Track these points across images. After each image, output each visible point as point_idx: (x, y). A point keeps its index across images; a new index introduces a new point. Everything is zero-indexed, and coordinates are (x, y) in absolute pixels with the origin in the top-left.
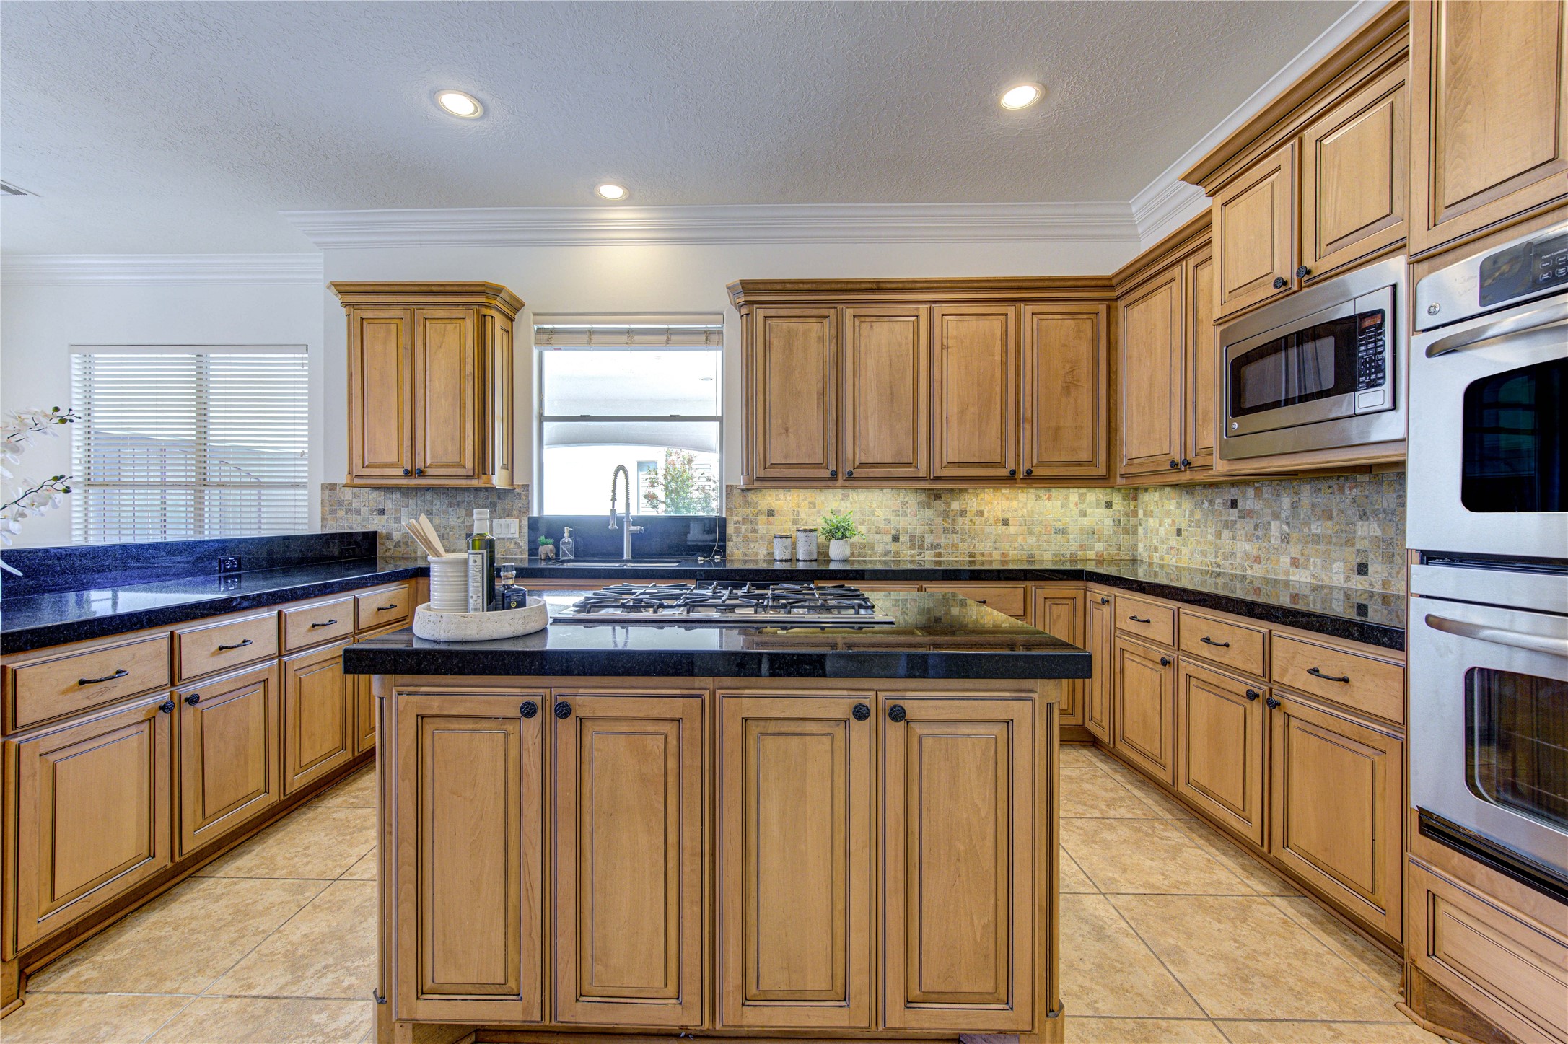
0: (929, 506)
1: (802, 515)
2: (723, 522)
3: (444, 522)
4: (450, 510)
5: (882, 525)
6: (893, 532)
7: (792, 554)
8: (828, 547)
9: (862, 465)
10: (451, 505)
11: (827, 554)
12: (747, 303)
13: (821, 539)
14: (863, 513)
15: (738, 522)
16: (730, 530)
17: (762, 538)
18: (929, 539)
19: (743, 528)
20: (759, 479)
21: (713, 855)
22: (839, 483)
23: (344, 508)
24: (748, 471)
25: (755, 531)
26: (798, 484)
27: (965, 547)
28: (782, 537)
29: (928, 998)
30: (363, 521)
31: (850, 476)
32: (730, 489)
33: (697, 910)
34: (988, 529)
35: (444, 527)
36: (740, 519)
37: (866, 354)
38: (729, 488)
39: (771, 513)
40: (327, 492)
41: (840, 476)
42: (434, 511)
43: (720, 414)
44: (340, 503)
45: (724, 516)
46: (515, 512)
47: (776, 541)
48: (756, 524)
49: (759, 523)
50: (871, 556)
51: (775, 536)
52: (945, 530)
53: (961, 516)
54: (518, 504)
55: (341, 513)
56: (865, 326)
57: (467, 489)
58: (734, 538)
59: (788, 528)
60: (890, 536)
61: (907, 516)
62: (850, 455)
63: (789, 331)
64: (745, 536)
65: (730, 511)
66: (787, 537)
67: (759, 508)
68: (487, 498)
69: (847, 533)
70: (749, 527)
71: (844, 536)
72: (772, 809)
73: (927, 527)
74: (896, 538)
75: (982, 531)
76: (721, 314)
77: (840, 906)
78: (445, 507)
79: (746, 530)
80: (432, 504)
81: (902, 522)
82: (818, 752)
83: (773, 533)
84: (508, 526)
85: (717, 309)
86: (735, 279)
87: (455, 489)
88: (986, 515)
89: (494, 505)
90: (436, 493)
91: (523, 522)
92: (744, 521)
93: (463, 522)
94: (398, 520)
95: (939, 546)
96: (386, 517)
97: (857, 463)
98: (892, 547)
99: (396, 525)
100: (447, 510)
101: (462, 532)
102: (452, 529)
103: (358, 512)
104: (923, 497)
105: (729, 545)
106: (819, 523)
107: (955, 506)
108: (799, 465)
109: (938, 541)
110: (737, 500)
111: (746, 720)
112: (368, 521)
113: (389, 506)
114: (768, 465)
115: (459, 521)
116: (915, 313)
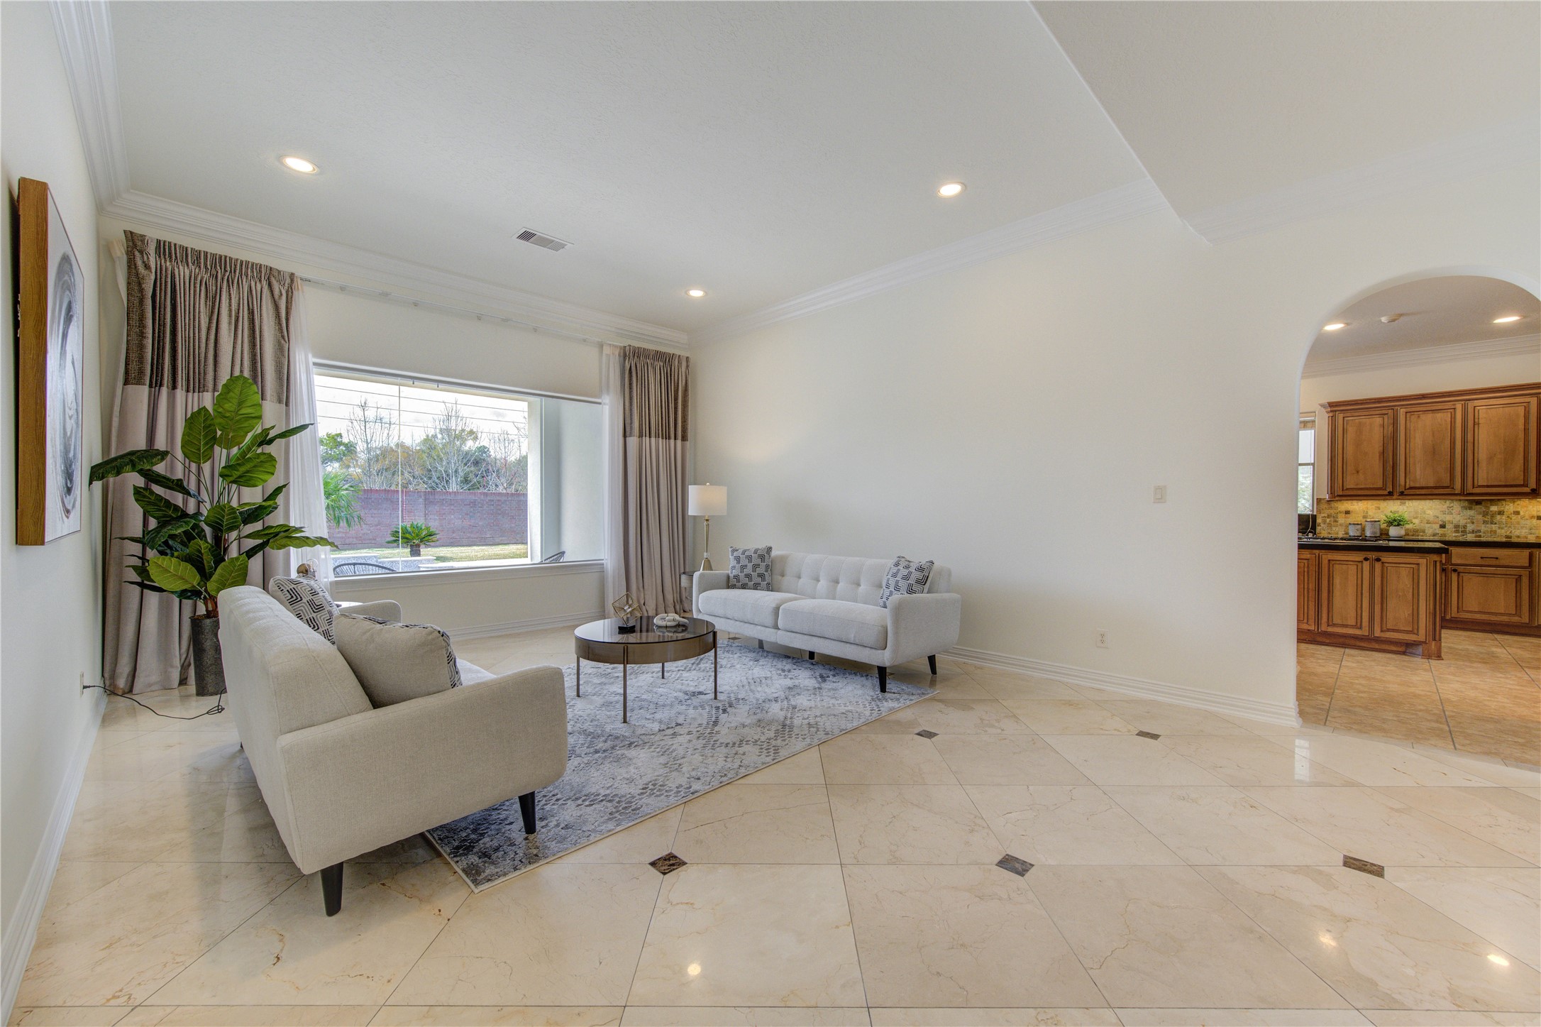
0: (1470, 508)
1: (1370, 513)
2: (1314, 517)
5: (1431, 519)
6: (1441, 523)
7: (1361, 533)
8: (1388, 530)
9: (1411, 488)
11: (1387, 534)
12: (1331, 411)
13: (1384, 526)
14: (1416, 512)
15: (1325, 517)
16: (1319, 520)
17: (1341, 525)
18: (1470, 527)
19: (1328, 520)
20: (1338, 496)
21: (1318, 592)
22: (1394, 497)
24: (1332, 491)
25: (1336, 521)
26: (1365, 498)
27: (1503, 532)
28: (1354, 524)
29: (1388, 630)
31: (1402, 494)
32: (1319, 501)
33: (1314, 603)
34: (1523, 522)
36: (1326, 515)
37: (1415, 430)
39: (1347, 512)
41: (1395, 493)
43: (1313, 462)
45: (1315, 513)
47: (1350, 526)
48: (1338, 518)
50: (1422, 536)
51: (1350, 524)
52: (1485, 522)
53: (1499, 514)
56: (1414, 418)
58: (1322, 525)
59: (1360, 519)
60: (1439, 525)
61: (1452, 514)
62: (1402, 483)
63: (1360, 423)
65: (1319, 511)
66: (1358, 524)
67: (1339, 510)
69: (1401, 523)
70: (1332, 519)
71: (1398, 525)
72: (1337, 581)
73: (1469, 520)
74: (1443, 526)
75: (1518, 523)
76: (1315, 412)
77: (1359, 606)
79: (1330, 521)
81: (1448, 518)
82: (1353, 568)
83: (1348, 523)
85: (1312, 410)
86: (1325, 401)
88: (1522, 513)
92: (1329, 516)
95: (1480, 531)
97: (1407, 487)
98: (1441, 531)
104: (1466, 504)
105: (1318, 529)
106: (1383, 518)
107: (1494, 508)
108: (1367, 489)
109: (1479, 528)
110: (1324, 506)
111: (1329, 560)
114: (1345, 488)
116: (1453, 407)
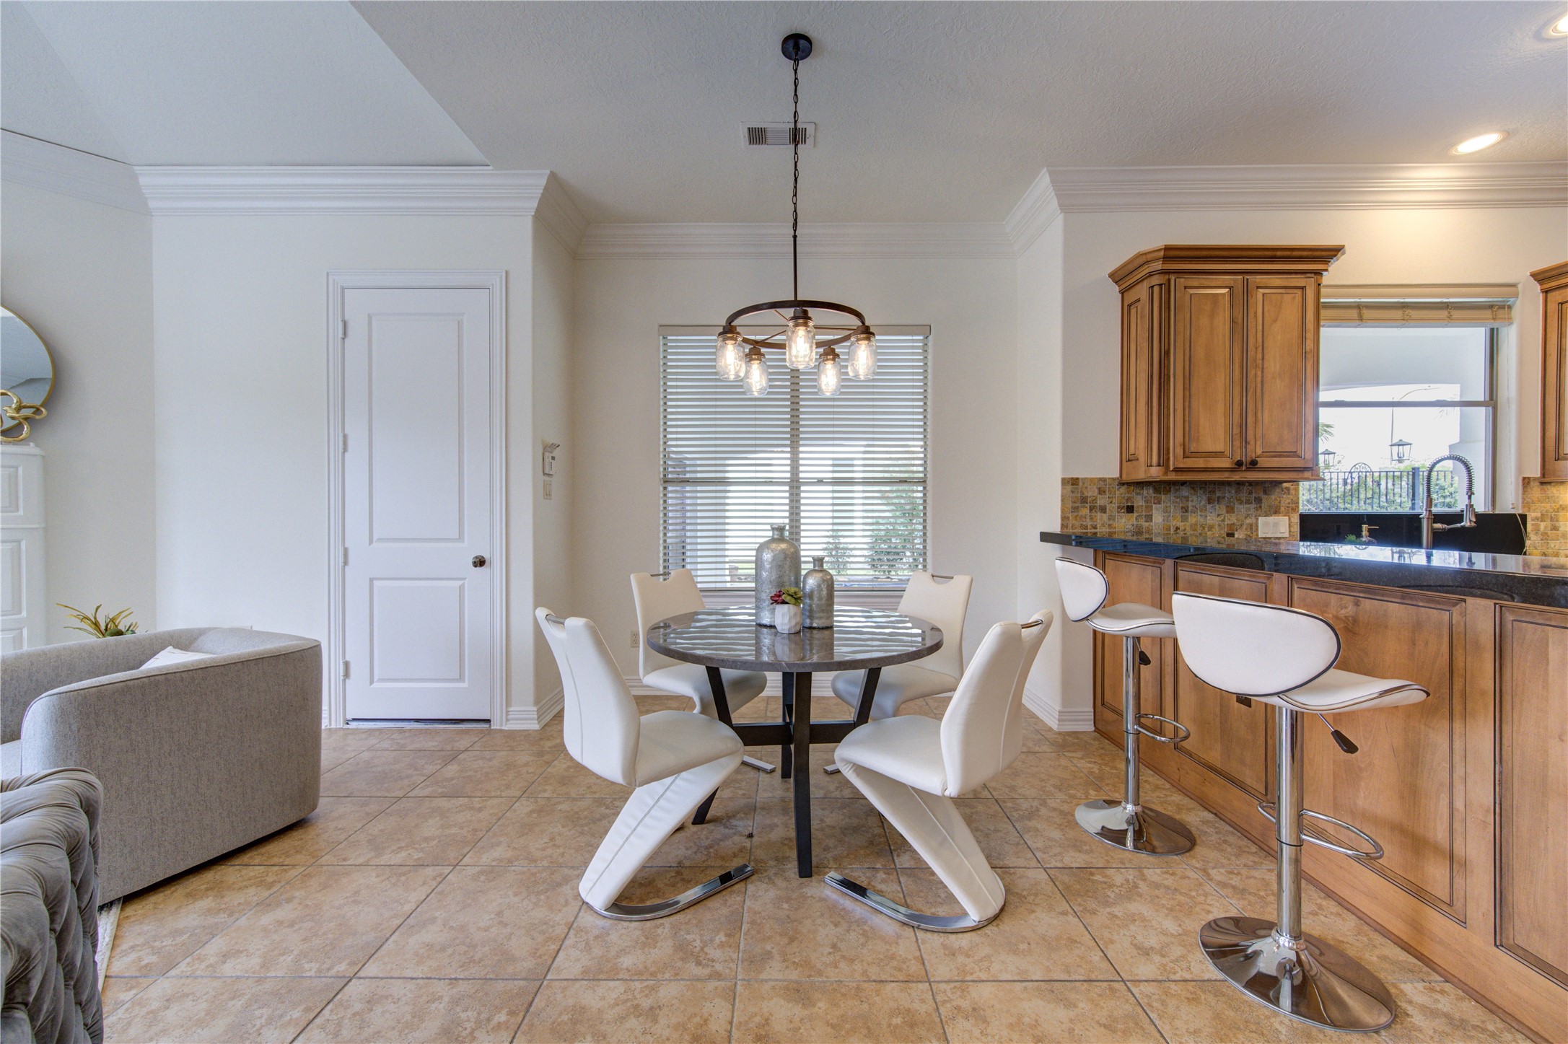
2: (1521, 520)
3: (1201, 520)
4: (1209, 506)
10: (1210, 501)
15: (1537, 519)
16: (1529, 527)
19: (1542, 525)
23: (1088, 505)
25: (1555, 528)
30: (1109, 519)
35: (1201, 526)
36: (1539, 515)
38: (1526, 481)
40: (1069, 487)
42: (1190, 508)
44: (1084, 500)
45: (1522, 512)
46: (1282, 509)
48: (1557, 521)
49: (1561, 519)
54: (1285, 500)
55: (1085, 511)
57: (1229, 483)
58: (1534, 534)
64: (1545, 534)
65: (1526, 504)
67: (1561, 503)
68: (1250, 493)
70: (1549, 523)
76: (1516, 286)
78: (1203, 502)
79: (1546, 527)
80: (1187, 501)
84: (1276, 525)
87: (1214, 483)
89: (1258, 500)
90: (1193, 488)
91: (1292, 520)
92: (1542, 518)
93: (1223, 521)
94: (1149, 518)
96: (1135, 514)
99: (1147, 524)
100: (1205, 506)
101: (1222, 532)
102: (1211, 528)
103: (1103, 510)
105: (1528, 545)
110: (1535, 495)
112: (1114, 520)
113: (1139, 502)
115: (1219, 519)
